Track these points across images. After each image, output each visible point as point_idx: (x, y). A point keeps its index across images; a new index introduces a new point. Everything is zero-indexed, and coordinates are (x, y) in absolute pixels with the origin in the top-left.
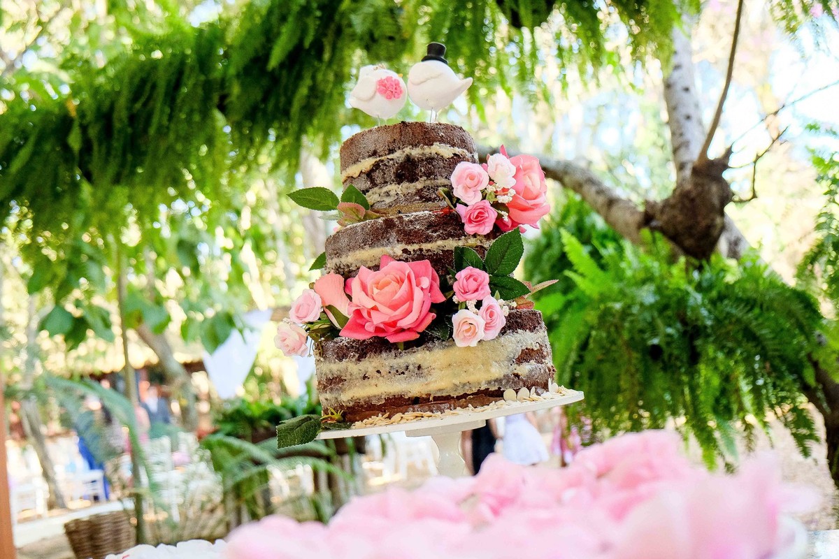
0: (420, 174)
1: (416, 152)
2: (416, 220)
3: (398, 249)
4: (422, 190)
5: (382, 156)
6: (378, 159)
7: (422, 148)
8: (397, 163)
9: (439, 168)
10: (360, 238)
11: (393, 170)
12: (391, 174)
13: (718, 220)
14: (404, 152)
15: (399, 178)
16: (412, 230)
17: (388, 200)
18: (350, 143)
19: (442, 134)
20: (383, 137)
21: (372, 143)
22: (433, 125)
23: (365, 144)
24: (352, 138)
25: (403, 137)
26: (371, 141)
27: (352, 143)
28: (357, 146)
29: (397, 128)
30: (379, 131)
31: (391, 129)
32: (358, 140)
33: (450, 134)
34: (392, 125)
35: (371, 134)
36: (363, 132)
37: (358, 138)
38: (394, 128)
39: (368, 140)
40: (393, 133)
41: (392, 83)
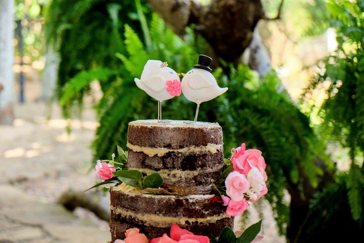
0: (197, 166)
1: (197, 150)
2: (197, 203)
3: (183, 221)
4: (197, 176)
5: (174, 149)
6: (171, 150)
7: (201, 148)
8: (184, 156)
9: (209, 161)
10: (156, 207)
11: (180, 161)
12: (179, 162)
13: (249, 35)
14: (190, 149)
15: (184, 167)
16: (193, 209)
17: (174, 180)
18: (149, 131)
19: (213, 137)
20: (177, 136)
21: (168, 138)
22: (208, 130)
23: (162, 137)
24: (151, 128)
25: (190, 138)
26: (168, 136)
27: (151, 132)
28: (156, 136)
29: (187, 131)
30: (174, 130)
31: (183, 131)
32: (157, 132)
33: (216, 135)
34: (183, 128)
35: (168, 131)
36: (162, 128)
37: (157, 131)
38: (185, 131)
39: (165, 135)
40: (184, 135)
41: (177, 85)
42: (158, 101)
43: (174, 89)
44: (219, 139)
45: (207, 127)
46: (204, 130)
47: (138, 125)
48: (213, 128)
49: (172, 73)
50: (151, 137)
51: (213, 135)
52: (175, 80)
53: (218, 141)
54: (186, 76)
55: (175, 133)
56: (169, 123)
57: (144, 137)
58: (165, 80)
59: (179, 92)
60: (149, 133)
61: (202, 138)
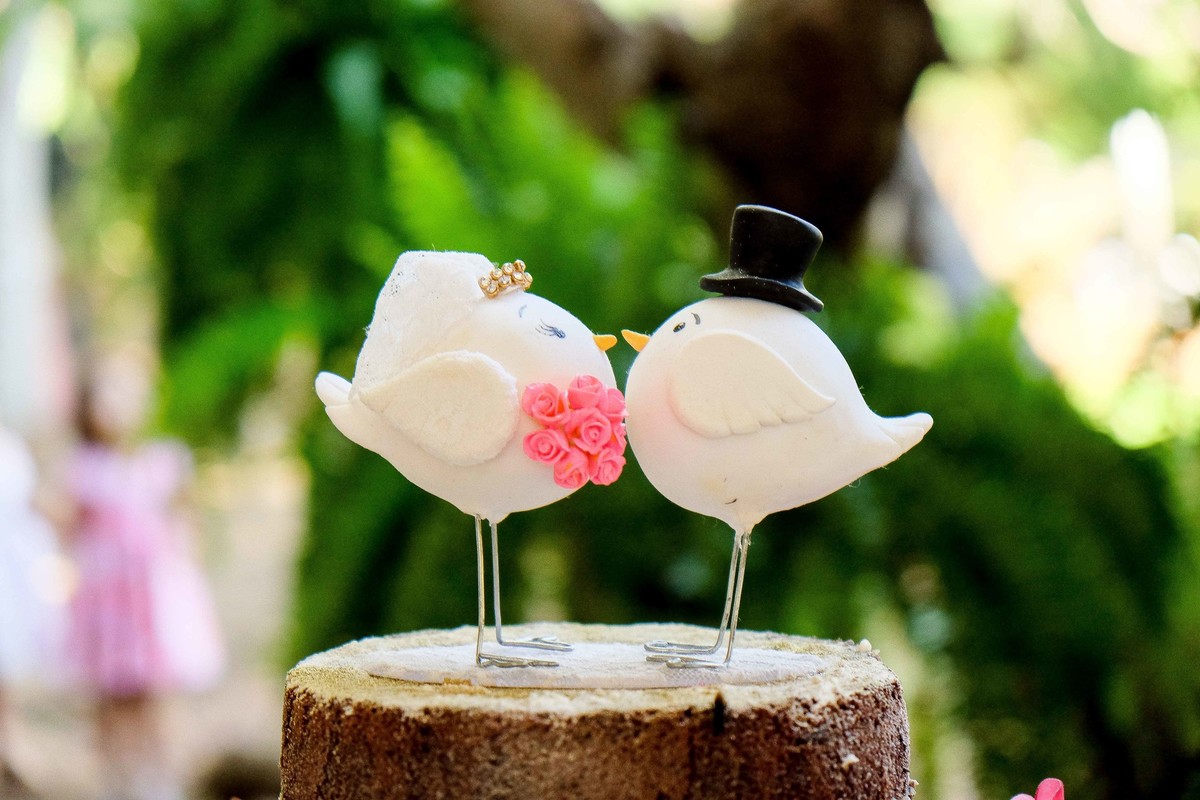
18: (414, 739)
19: (851, 759)
20: (604, 775)
21: (546, 790)
22: (816, 718)
23: (505, 783)
24: (425, 720)
25: (698, 784)
26: (541, 778)
27: (426, 749)
28: (459, 774)
29: (677, 738)
30: (588, 736)
31: (647, 740)
32: (469, 750)
33: (871, 746)
34: (647, 719)
35: (542, 742)
36: (498, 719)
37: (468, 740)
38: (662, 735)
39: (523, 766)
40: (656, 762)
41: (598, 414)
42: (472, 519)
43: (577, 442)
44: (889, 765)
45: (808, 698)
46: (793, 718)
47: (341, 697)
48: (847, 695)
49: (561, 335)
50: (424, 781)
51: (856, 749)
52: (579, 383)
53: (883, 784)
54: (655, 348)
55: (589, 751)
56: (549, 665)
57: (377, 785)
58: (512, 382)
59: (612, 463)
60: (413, 753)
61: (780, 778)
